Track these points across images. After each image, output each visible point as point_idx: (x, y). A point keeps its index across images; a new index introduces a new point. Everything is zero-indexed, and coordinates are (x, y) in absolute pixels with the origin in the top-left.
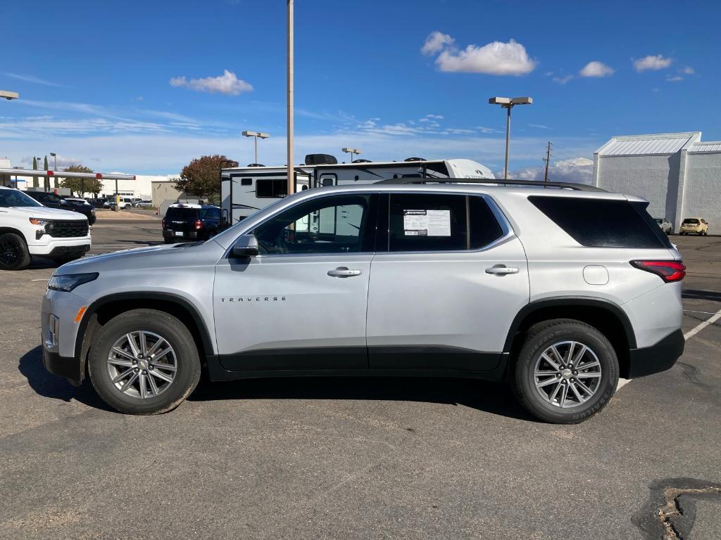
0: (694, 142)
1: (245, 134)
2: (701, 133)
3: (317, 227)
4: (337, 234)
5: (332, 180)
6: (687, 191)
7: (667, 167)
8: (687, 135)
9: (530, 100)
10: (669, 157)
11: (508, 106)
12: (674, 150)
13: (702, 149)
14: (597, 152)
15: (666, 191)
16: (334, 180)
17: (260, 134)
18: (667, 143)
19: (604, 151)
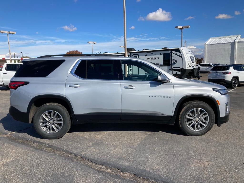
0: (239, 38)
1: (89, 43)
2: (240, 35)
3: (132, 72)
4: (139, 75)
5: (137, 56)
6: (237, 55)
7: (230, 47)
8: (236, 36)
9: (189, 27)
10: (231, 43)
11: (181, 29)
12: (232, 41)
13: (242, 40)
14: (205, 43)
15: (230, 55)
16: (138, 56)
17: (93, 42)
18: (230, 39)
19: (208, 42)
